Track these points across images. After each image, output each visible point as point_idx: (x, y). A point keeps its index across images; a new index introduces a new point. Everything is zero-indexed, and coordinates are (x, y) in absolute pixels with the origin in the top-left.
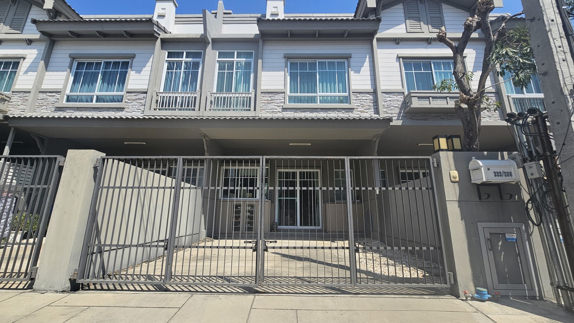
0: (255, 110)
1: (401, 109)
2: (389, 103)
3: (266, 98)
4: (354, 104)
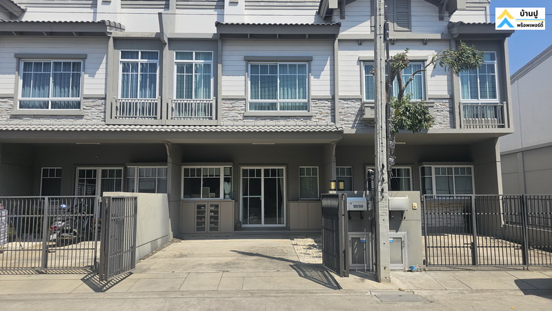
0: (216, 119)
1: (357, 116)
3: (227, 105)
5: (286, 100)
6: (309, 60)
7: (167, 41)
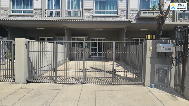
0: (82, 17)
1: (136, 17)
2: (132, 14)
3: (86, 12)
4: (119, 14)
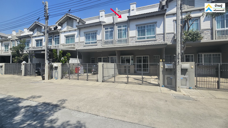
0: (128, 43)
1: (173, 39)
2: (169, 37)
3: (131, 39)
4: (157, 38)
5: (148, 36)
6: (156, 23)
7: (115, 24)
